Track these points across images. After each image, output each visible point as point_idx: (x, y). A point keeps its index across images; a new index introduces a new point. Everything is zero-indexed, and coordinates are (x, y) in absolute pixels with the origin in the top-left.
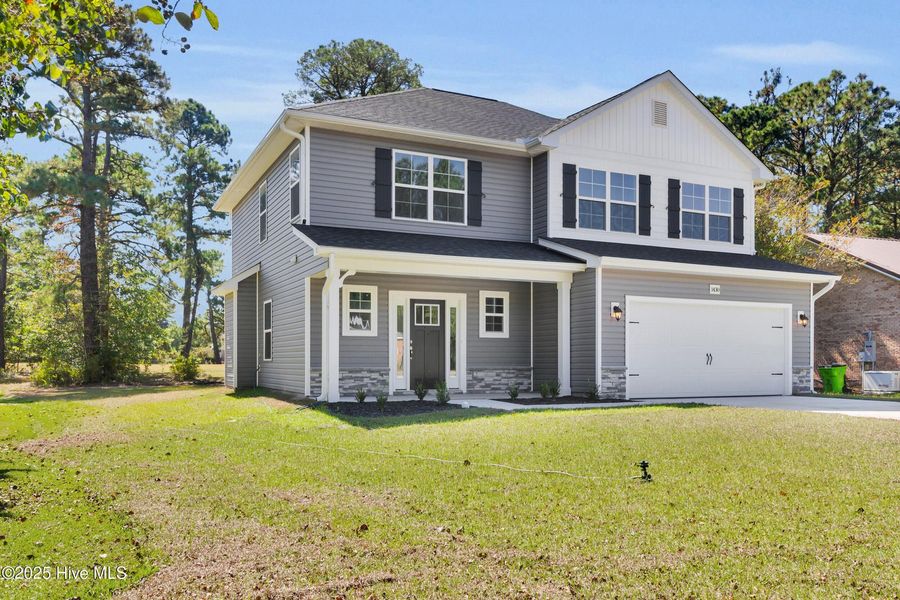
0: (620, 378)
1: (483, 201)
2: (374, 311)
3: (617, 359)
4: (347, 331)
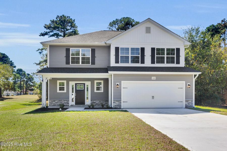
0: (119, 103)
1: (95, 58)
2: (65, 86)
3: (118, 98)
4: (58, 91)
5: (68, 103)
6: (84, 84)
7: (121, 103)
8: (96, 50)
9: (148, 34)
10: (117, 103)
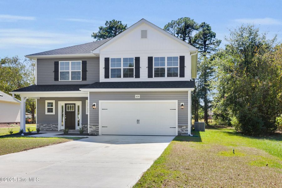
0: (96, 128)
1: (87, 73)
2: (54, 107)
3: (96, 121)
4: (47, 113)
5: (57, 128)
6: (75, 104)
7: (98, 128)
8: (87, 63)
9: (144, 40)
10: (94, 128)
